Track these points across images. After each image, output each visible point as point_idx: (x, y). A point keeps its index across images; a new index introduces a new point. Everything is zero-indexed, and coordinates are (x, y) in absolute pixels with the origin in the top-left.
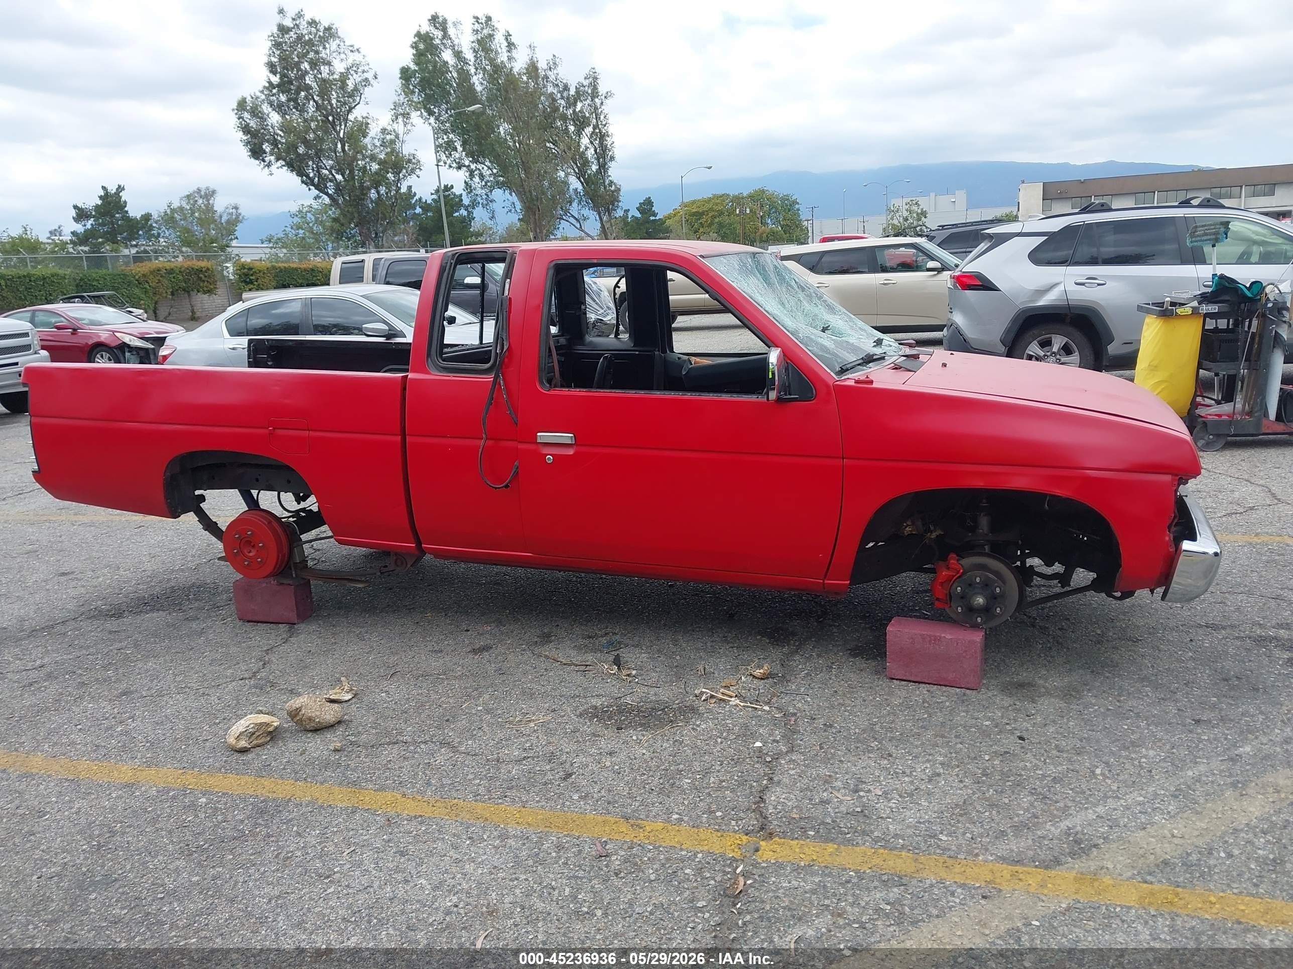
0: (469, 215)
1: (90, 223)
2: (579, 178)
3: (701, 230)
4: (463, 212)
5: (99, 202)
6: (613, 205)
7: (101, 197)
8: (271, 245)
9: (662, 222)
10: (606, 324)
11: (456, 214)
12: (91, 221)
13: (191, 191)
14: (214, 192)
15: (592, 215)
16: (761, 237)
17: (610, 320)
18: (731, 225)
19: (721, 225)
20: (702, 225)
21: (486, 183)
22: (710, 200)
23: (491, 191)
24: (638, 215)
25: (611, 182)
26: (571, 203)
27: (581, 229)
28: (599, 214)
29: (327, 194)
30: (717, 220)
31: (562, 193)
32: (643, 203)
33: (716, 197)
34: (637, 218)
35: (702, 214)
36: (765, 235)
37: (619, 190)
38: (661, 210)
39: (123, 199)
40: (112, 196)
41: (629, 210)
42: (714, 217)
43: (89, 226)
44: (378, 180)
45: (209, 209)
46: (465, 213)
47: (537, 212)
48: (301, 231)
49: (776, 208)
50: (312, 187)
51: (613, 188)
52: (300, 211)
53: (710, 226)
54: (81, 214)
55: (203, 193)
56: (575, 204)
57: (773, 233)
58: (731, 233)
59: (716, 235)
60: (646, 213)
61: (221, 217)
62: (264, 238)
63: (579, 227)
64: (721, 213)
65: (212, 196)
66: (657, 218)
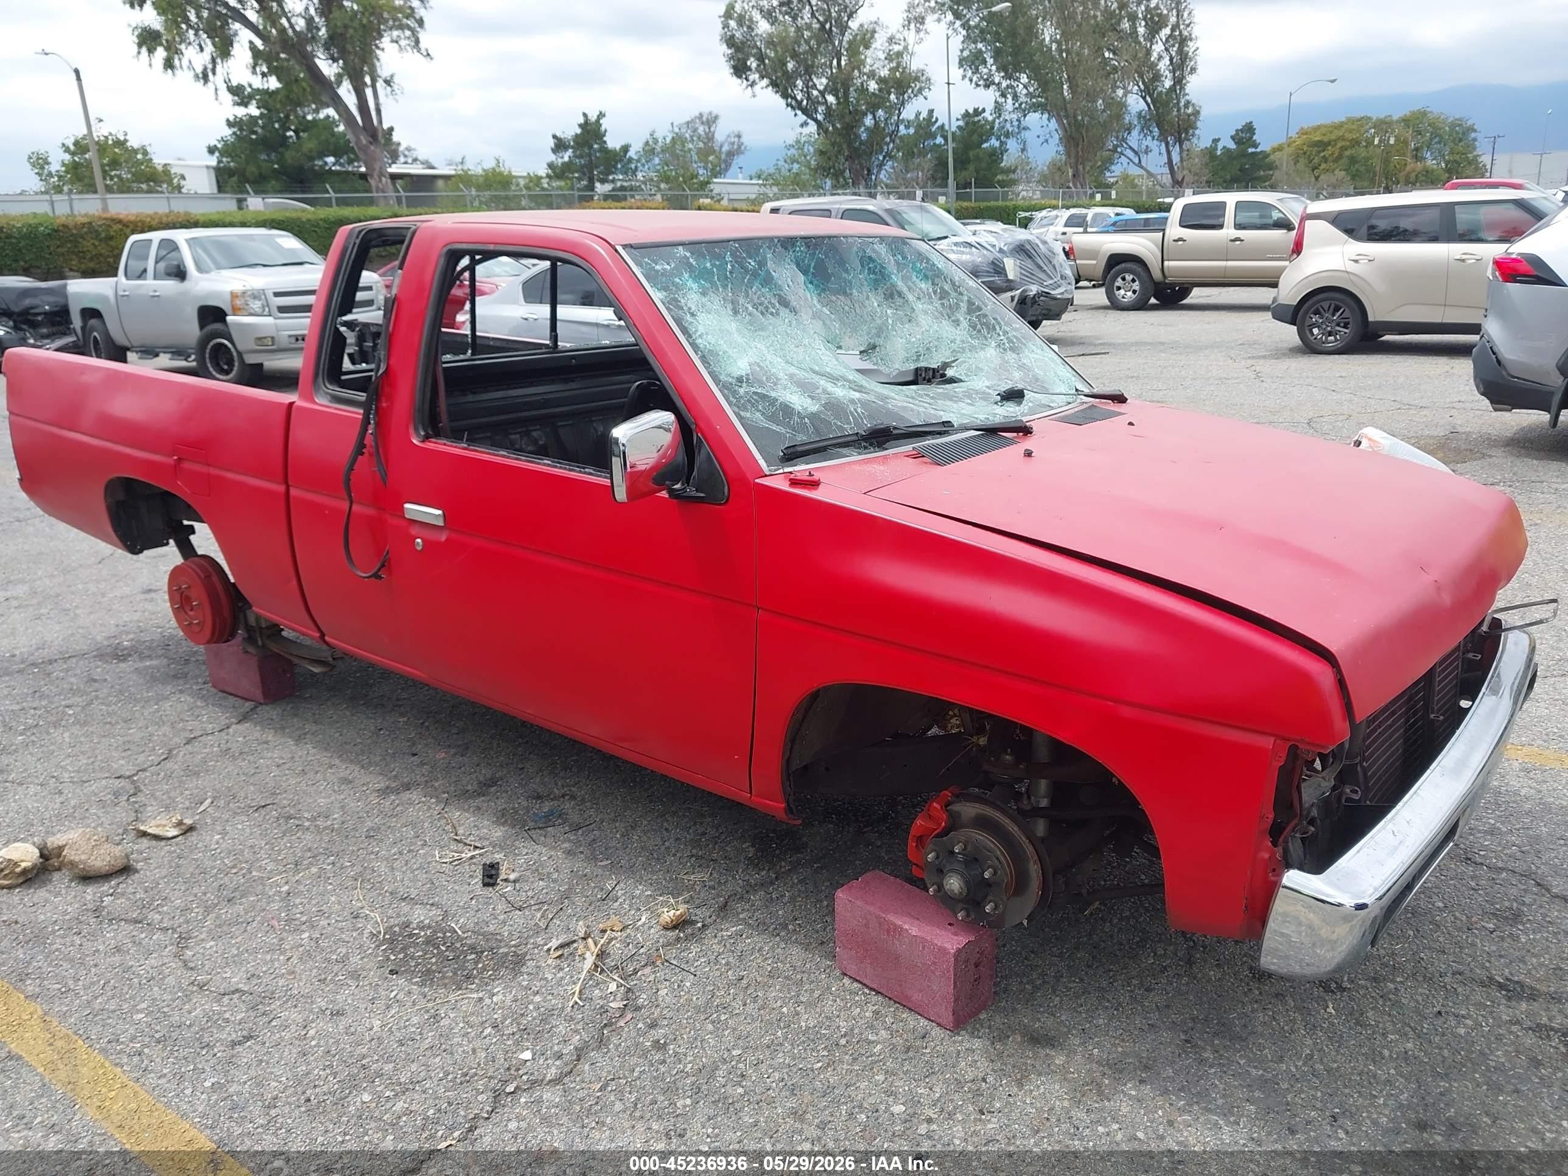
0: (1001, 146)
1: (567, 156)
2: (1144, 98)
3: (1323, 166)
4: (994, 142)
5: (579, 131)
6: (1187, 133)
7: (580, 125)
8: (761, 182)
9: (1265, 155)
10: (1055, 299)
11: (985, 145)
12: (570, 152)
13: (693, 116)
14: (716, 117)
15: (1156, 147)
16: (1407, 176)
17: (1062, 294)
18: (1367, 159)
19: (1353, 160)
20: (1325, 159)
21: (1020, 105)
22: (1341, 125)
23: (1025, 116)
24: (1232, 145)
25: (1188, 103)
26: (1129, 130)
27: (1140, 165)
28: (1167, 144)
29: (816, 120)
30: (1348, 153)
31: (1119, 117)
32: (1241, 130)
33: (1351, 121)
34: (1229, 150)
35: (1329, 143)
36: (1413, 175)
37: (1198, 112)
38: (1265, 141)
39: (603, 128)
40: (591, 124)
41: (1219, 140)
42: (1343, 149)
43: (566, 159)
44: (876, 103)
45: (710, 137)
46: (997, 144)
47: (1081, 143)
48: (796, 166)
49: (1441, 136)
50: (799, 112)
51: (1190, 111)
52: (798, 142)
53: (1336, 160)
54: (560, 145)
55: (704, 119)
56: (1135, 133)
57: (1427, 172)
58: (1368, 171)
59: (1343, 173)
60: (1243, 143)
61: (721, 146)
62: (753, 174)
63: (1136, 160)
64: (1356, 143)
65: (714, 122)
66: (1258, 150)
